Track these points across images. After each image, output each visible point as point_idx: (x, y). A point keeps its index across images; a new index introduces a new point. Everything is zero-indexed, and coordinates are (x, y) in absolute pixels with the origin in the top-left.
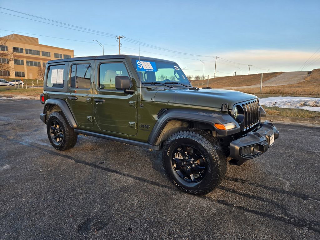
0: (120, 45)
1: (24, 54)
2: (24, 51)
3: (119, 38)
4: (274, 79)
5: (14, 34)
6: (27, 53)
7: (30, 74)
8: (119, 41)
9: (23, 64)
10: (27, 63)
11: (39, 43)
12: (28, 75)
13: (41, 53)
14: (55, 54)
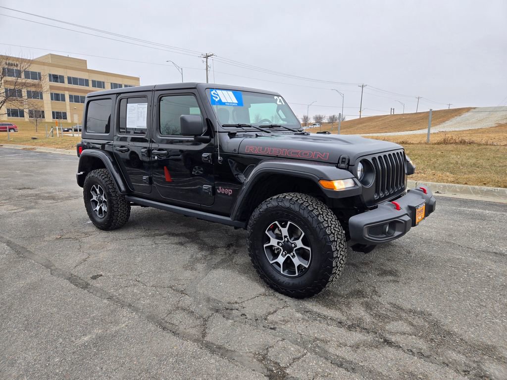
0: (207, 68)
1: (66, 84)
2: (66, 80)
3: (207, 57)
4: (458, 119)
5: (51, 54)
6: (70, 82)
7: (75, 115)
8: (207, 62)
9: (64, 100)
10: (70, 97)
11: (88, 68)
12: (72, 117)
13: (90, 83)
14: (111, 84)
